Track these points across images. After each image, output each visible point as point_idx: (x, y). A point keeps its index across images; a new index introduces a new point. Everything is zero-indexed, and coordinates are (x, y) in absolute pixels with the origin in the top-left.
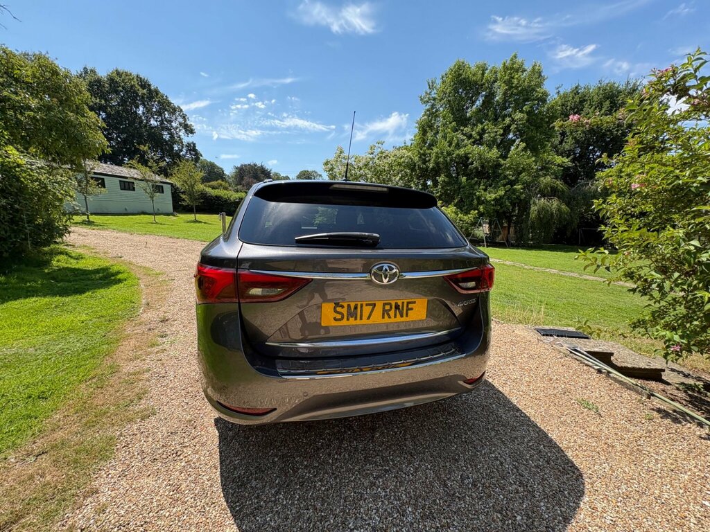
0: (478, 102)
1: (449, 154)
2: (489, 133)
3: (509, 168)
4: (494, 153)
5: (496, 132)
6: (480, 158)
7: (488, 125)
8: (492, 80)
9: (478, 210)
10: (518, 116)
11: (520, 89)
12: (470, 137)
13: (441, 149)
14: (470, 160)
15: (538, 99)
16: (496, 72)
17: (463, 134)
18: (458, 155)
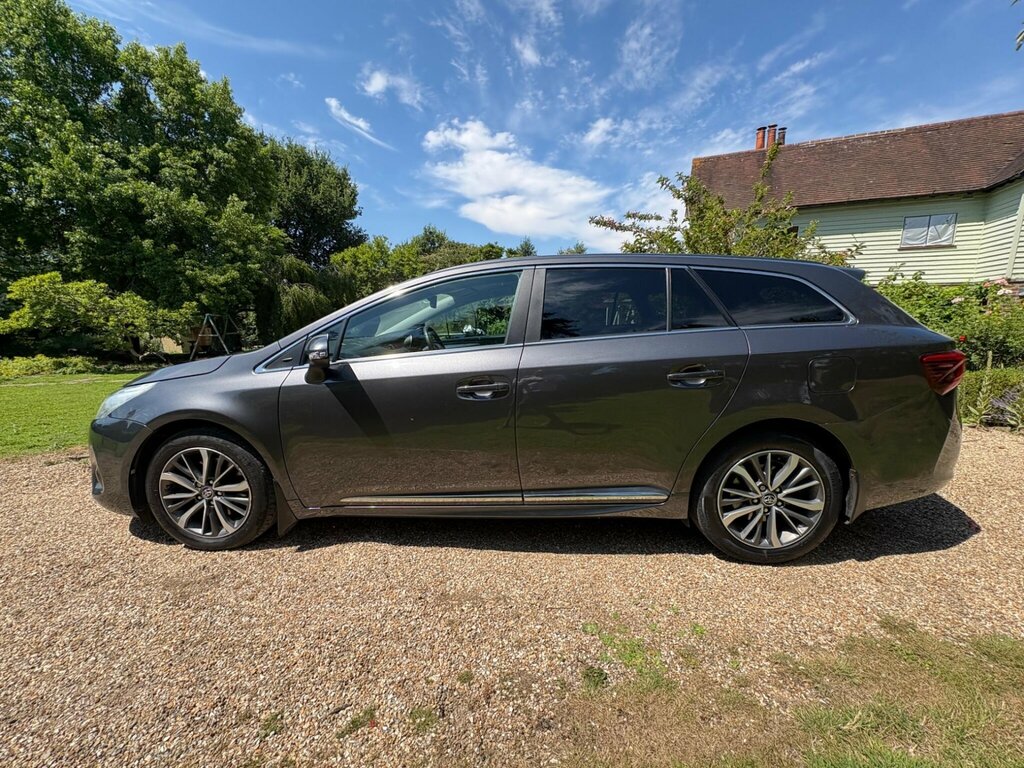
0: (104, 96)
1: (90, 187)
2: (169, 166)
3: (227, 235)
4: (195, 206)
5: (185, 169)
6: (170, 211)
7: (163, 150)
8: (141, 69)
9: (198, 300)
10: (219, 154)
11: (211, 110)
12: (125, 164)
13: (61, 171)
14: (147, 209)
15: (245, 138)
16: (146, 58)
17: (103, 152)
18: (119, 193)
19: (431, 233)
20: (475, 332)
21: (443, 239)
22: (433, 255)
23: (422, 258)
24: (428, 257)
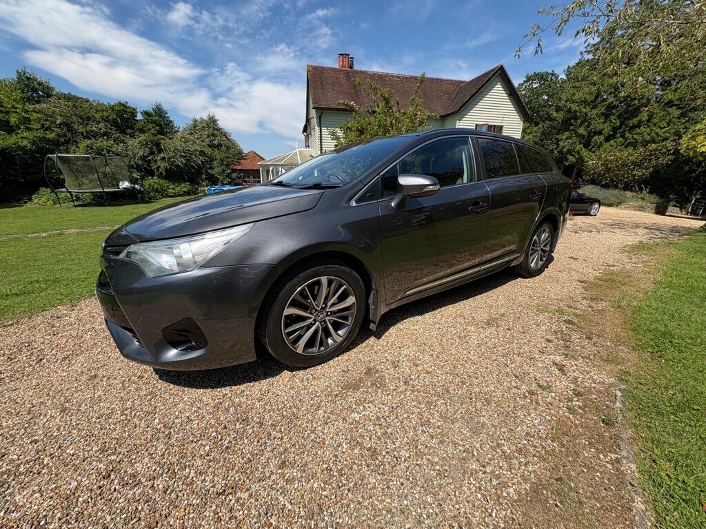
19: (28, 78)
20: (134, 188)
21: (48, 88)
22: (44, 106)
23: (31, 107)
24: (37, 106)
